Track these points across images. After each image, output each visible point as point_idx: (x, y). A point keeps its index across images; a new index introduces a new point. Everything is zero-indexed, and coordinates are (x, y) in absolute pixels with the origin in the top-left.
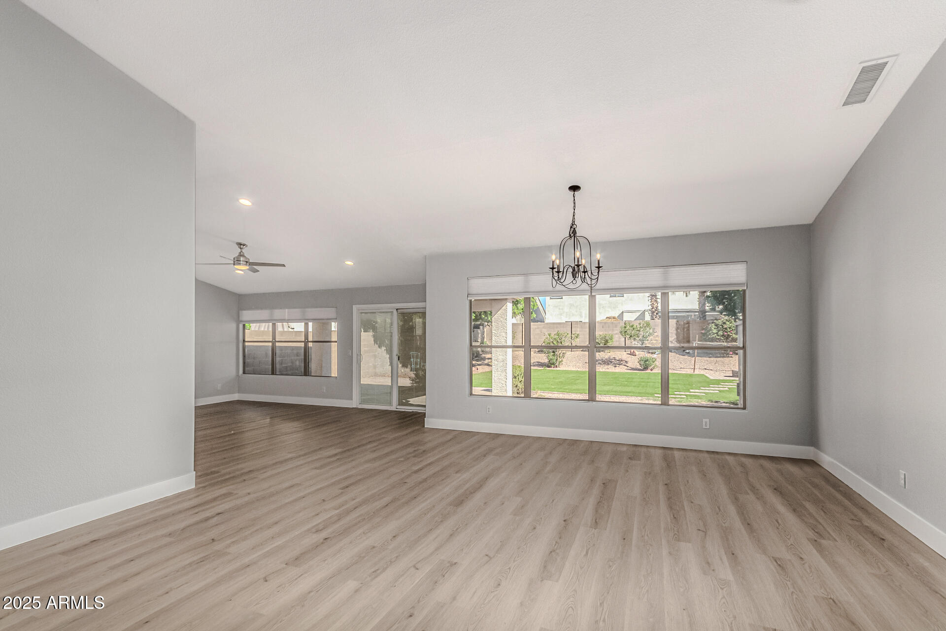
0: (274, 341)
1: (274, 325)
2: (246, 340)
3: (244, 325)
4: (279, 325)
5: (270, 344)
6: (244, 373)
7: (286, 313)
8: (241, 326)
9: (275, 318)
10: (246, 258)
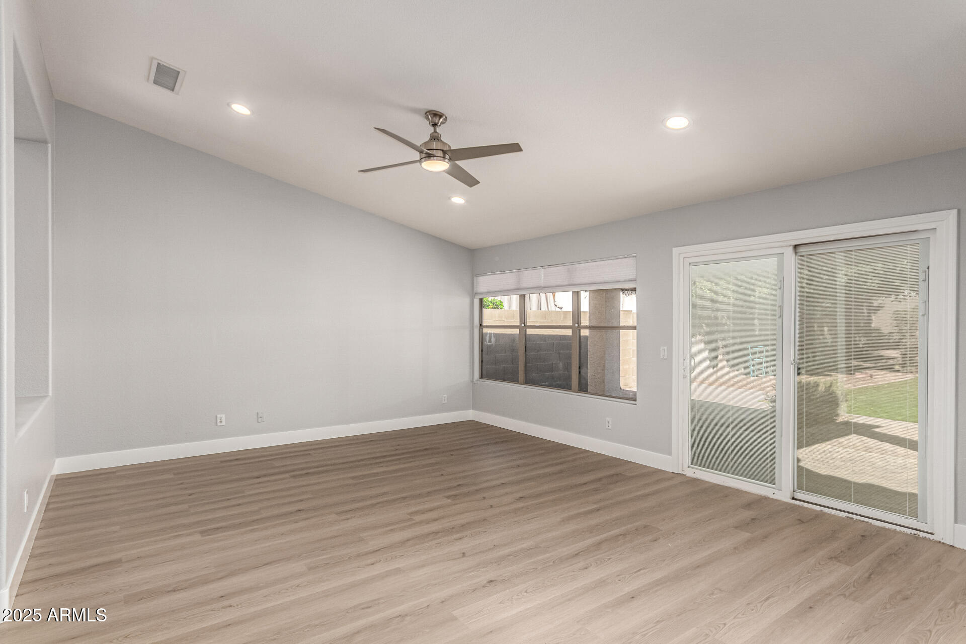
0: (523, 326)
1: (523, 297)
2: (484, 324)
3: (481, 300)
4: (533, 298)
5: (517, 331)
6: (481, 377)
7: (541, 276)
8: (477, 302)
9: (525, 285)
10: (444, 144)
